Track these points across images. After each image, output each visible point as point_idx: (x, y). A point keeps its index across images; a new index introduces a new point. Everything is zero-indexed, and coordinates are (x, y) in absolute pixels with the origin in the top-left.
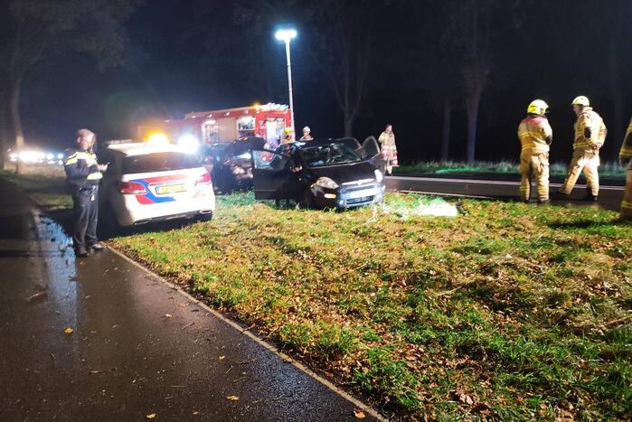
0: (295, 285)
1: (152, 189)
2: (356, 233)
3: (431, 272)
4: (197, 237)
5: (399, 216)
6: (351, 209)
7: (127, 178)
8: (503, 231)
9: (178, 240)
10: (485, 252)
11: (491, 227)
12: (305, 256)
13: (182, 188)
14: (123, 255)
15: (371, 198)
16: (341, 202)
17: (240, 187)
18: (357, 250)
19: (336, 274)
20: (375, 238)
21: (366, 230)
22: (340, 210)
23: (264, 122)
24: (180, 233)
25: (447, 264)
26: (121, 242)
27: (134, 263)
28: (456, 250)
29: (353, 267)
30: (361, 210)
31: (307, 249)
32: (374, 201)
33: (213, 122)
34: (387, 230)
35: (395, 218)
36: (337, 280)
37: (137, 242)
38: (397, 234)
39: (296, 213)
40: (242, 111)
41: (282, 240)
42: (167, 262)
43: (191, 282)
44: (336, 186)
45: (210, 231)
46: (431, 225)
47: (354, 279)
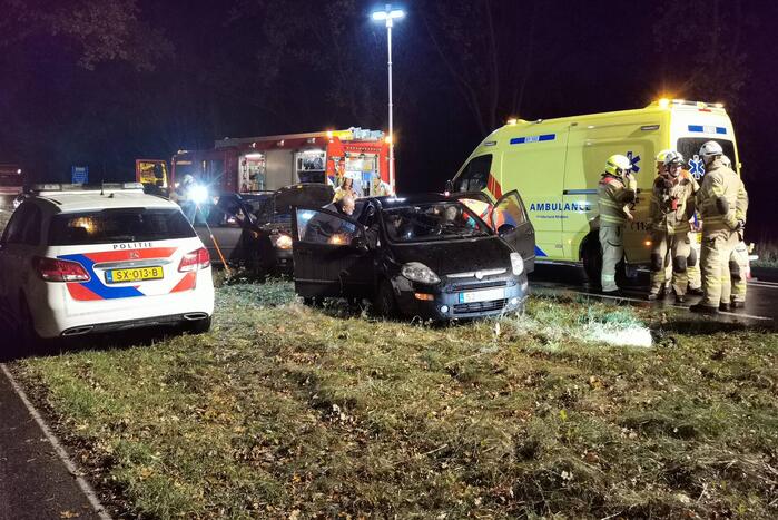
0: (303, 480)
1: (100, 273)
2: (453, 373)
3: (564, 475)
4: (171, 364)
5: (543, 340)
6: (462, 322)
7: (56, 252)
8: (730, 387)
9: (132, 370)
10: (687, 433)
11: (711, 375)
12: (343, 417)
13: (155, 273)
14: (23, 395)
15: (499, 304)
16: (444, 309)
17: (282, 270)
18: (445, 409)
19: (386, 463)
20: (486, 385)
21: (472, 369)
22: (441, 323)
23: (342, 159)
24: (143, 354)
25: (605, 454)
26: (31, 367)
27: (33, 412)
28: (631, 424)
29: (423, 449)
30: (478, 326)
31: (351, 403)
32: (504, 311)
33: (257, 156)
34: (511, 371)
35: (536, 345)
36: (383, 476)
37: (55, 370)
38: (529, 381)
39: (358, 326)
40: (306, 139)
41: (314, 380)
42: (87, 414)
43: (108, 463)
44: (436, 280)
45: (198, 354)
46: (597, 365)
47: (417, 477)
